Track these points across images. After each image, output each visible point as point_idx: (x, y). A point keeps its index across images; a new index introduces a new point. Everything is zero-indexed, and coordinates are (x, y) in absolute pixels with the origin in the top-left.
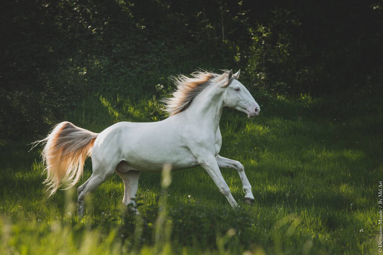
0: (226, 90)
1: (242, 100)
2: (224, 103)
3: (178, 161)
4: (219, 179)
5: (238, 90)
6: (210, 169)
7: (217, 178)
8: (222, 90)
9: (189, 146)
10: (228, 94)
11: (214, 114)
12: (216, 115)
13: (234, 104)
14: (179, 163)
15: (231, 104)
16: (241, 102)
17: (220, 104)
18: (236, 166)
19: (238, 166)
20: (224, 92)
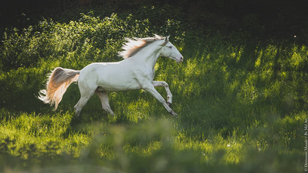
0: (163, 47)
1: (173, 53)
2: (161, 54)
3: (130, 86)
4: (157, 95)
5: (171, 47)
6: (151, 91)
7: (156, 95)
8: (160, 47)
9: (137, 78)
10: (164, 49)
11: (154, 60)
12: (155, 61)
13: (168, 55)
14: (131, 87)
15: (166, 55)
16: (172, 54)
17: (158, 55)
18: (163, 84)
19: (165, 84)
20: (162, 48)
